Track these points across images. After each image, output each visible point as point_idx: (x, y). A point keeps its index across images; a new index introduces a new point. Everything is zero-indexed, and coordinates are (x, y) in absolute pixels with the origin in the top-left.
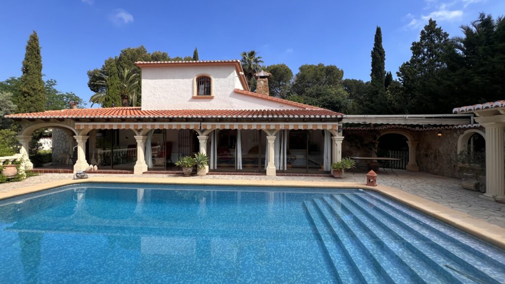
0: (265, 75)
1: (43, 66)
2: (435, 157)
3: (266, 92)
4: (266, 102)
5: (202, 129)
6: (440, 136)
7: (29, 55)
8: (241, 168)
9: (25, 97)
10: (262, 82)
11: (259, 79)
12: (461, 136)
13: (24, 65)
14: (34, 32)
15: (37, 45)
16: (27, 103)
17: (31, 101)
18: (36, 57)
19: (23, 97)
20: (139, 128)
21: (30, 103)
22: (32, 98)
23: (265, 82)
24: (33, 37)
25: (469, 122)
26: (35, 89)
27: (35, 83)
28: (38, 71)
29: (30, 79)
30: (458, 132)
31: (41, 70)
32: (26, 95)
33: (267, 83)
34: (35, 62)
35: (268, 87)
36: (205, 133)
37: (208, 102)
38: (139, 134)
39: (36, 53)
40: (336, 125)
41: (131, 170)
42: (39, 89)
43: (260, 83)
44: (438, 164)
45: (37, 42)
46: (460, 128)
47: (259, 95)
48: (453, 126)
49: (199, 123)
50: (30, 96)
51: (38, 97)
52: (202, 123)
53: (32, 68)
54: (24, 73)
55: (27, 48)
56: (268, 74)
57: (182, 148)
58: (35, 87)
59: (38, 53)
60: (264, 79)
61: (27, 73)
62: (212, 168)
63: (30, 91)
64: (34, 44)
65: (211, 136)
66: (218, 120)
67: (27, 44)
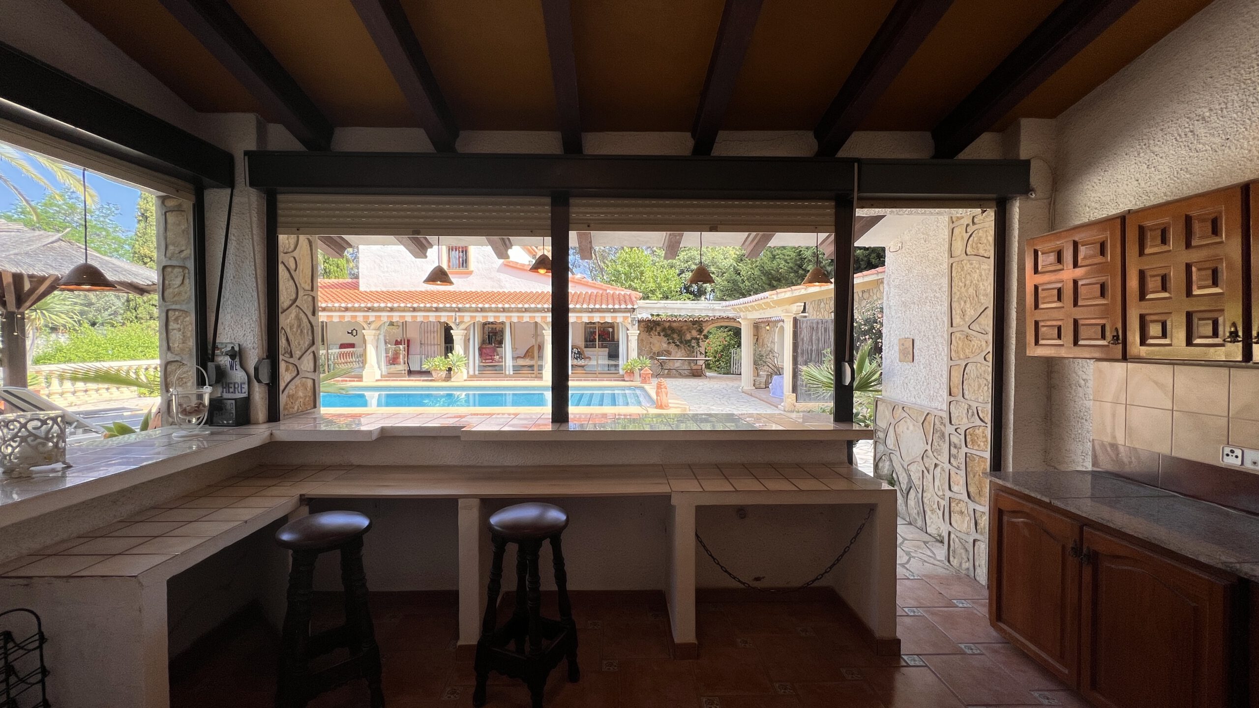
5: (457, 321)
8: (512, 373)
20: (371, 319)
36: (463, 326)
37: (466, 279)
38: (369, 327)
49: (453, 314)
52: (458, 314)
57: (426, 347)
62: (471, 373)
65: (470, 330)
66: (479, 310)
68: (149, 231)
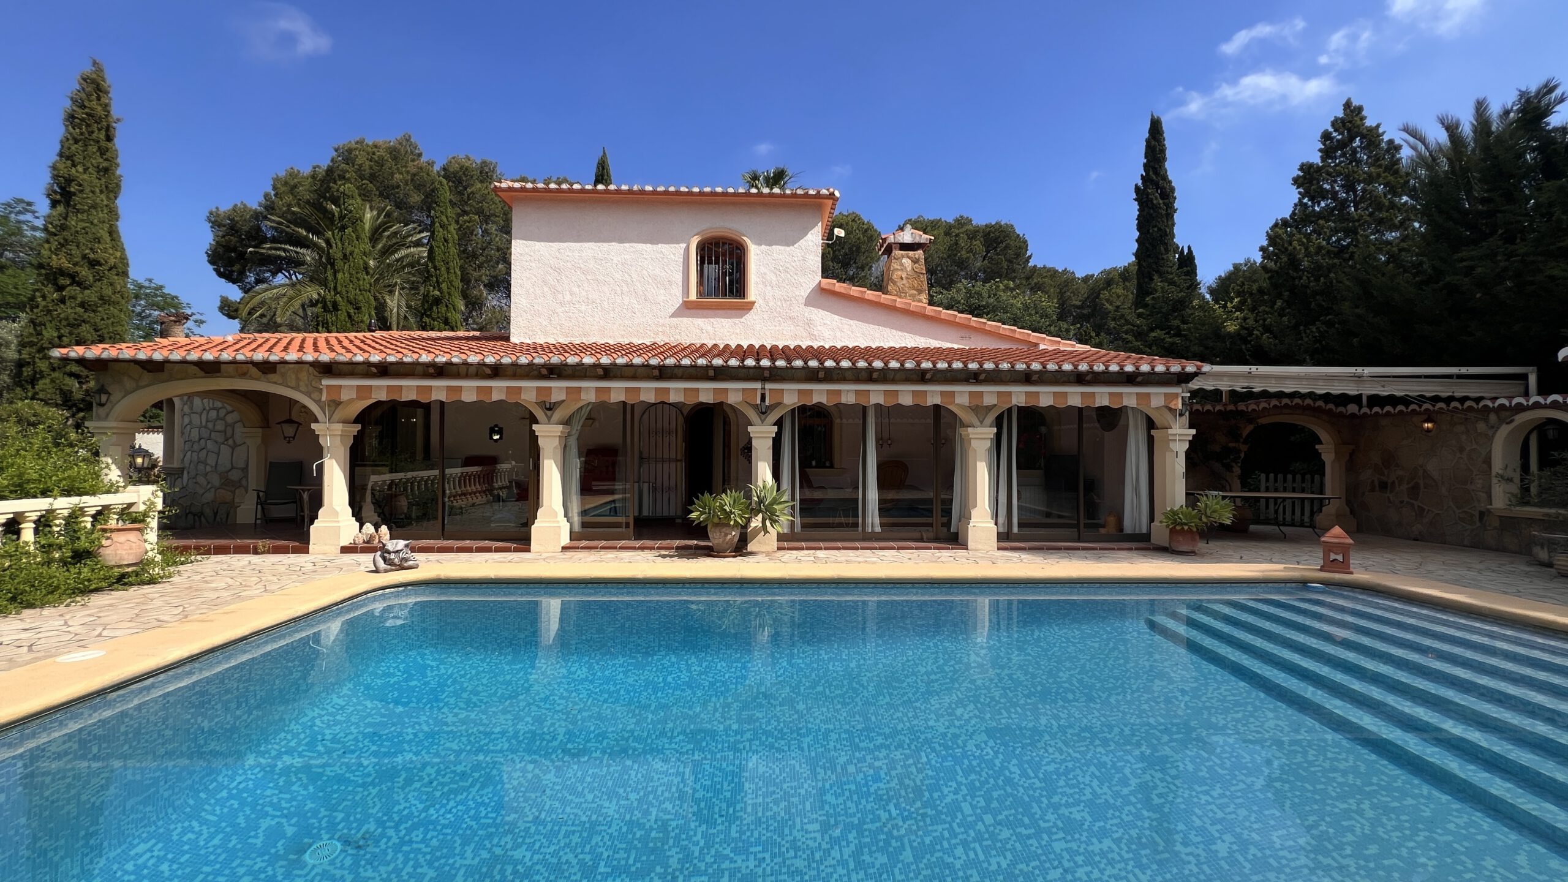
0: (917, 240)
1: (122, 184)
2: (1414, 491)
3: (920, 292)
4: (920, 324)
6: (1428, 430)
7: (76, 141)
8: (878, 529)
9: (61, 289)
10: (906, 262)
11: (897, 253)
12: (1504, 431)
13: (55, 177)
14: (95, 63)
15: (106, 107)
16: (69, 311)
17: (82, 305)
18: (102, 152)
19: (50, 288)
21: (80, 310)
22: (87, 292)
23: (915, 261)
24: (93, 81)
25: (1522, 389)
26: (99, 263)
27: (98, 240)
28: (108, 199)
29: (81, 225)
30: (1493, 417)
31: (116, 198)
32: (64, 281)
33: (921, 267)
34: (98, 169)
35: (924, 278)
37: (737, 321)
38: (549, 418)
39: (102, 135)
40: (1176, 395)
41: (521, 541)
42: (112, 261)
43: (902, 265)
44: (1423, 510)
45: (104, 100)
46: (1502, 406)
47: (900, 302)
48: (1478, 400)
50: (79, 284)
51: (108, 291)
52: (768, 385)
53: (87, 190)
54: (54, 204)
55: (71, 117)
56: (925, 238)
58: (100, 255)
59: (109, 139)
60: (911, 253)
61: (68, 204)
63: (78, 269)
64: (94, 104)
65: (784, 427)
67: (68, 104)
68: (73, 223)
